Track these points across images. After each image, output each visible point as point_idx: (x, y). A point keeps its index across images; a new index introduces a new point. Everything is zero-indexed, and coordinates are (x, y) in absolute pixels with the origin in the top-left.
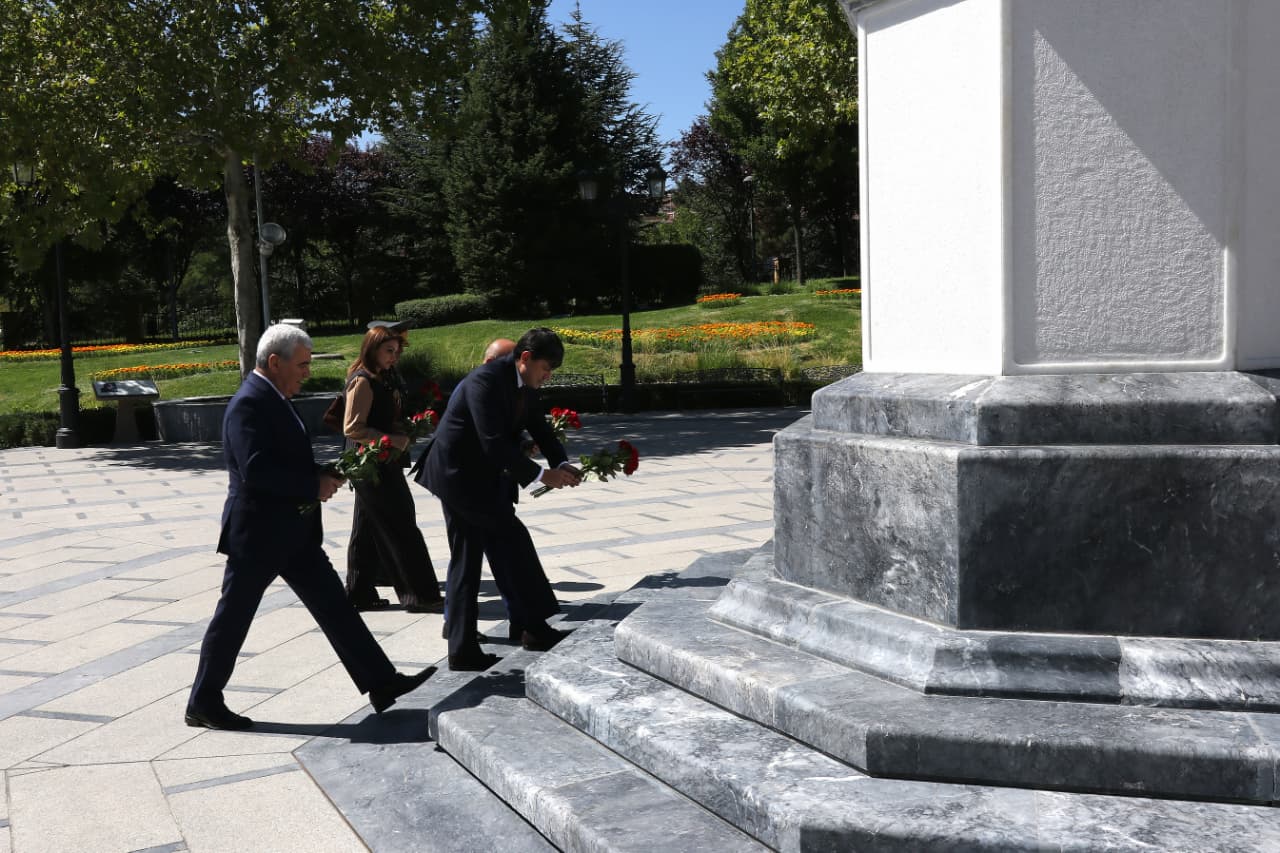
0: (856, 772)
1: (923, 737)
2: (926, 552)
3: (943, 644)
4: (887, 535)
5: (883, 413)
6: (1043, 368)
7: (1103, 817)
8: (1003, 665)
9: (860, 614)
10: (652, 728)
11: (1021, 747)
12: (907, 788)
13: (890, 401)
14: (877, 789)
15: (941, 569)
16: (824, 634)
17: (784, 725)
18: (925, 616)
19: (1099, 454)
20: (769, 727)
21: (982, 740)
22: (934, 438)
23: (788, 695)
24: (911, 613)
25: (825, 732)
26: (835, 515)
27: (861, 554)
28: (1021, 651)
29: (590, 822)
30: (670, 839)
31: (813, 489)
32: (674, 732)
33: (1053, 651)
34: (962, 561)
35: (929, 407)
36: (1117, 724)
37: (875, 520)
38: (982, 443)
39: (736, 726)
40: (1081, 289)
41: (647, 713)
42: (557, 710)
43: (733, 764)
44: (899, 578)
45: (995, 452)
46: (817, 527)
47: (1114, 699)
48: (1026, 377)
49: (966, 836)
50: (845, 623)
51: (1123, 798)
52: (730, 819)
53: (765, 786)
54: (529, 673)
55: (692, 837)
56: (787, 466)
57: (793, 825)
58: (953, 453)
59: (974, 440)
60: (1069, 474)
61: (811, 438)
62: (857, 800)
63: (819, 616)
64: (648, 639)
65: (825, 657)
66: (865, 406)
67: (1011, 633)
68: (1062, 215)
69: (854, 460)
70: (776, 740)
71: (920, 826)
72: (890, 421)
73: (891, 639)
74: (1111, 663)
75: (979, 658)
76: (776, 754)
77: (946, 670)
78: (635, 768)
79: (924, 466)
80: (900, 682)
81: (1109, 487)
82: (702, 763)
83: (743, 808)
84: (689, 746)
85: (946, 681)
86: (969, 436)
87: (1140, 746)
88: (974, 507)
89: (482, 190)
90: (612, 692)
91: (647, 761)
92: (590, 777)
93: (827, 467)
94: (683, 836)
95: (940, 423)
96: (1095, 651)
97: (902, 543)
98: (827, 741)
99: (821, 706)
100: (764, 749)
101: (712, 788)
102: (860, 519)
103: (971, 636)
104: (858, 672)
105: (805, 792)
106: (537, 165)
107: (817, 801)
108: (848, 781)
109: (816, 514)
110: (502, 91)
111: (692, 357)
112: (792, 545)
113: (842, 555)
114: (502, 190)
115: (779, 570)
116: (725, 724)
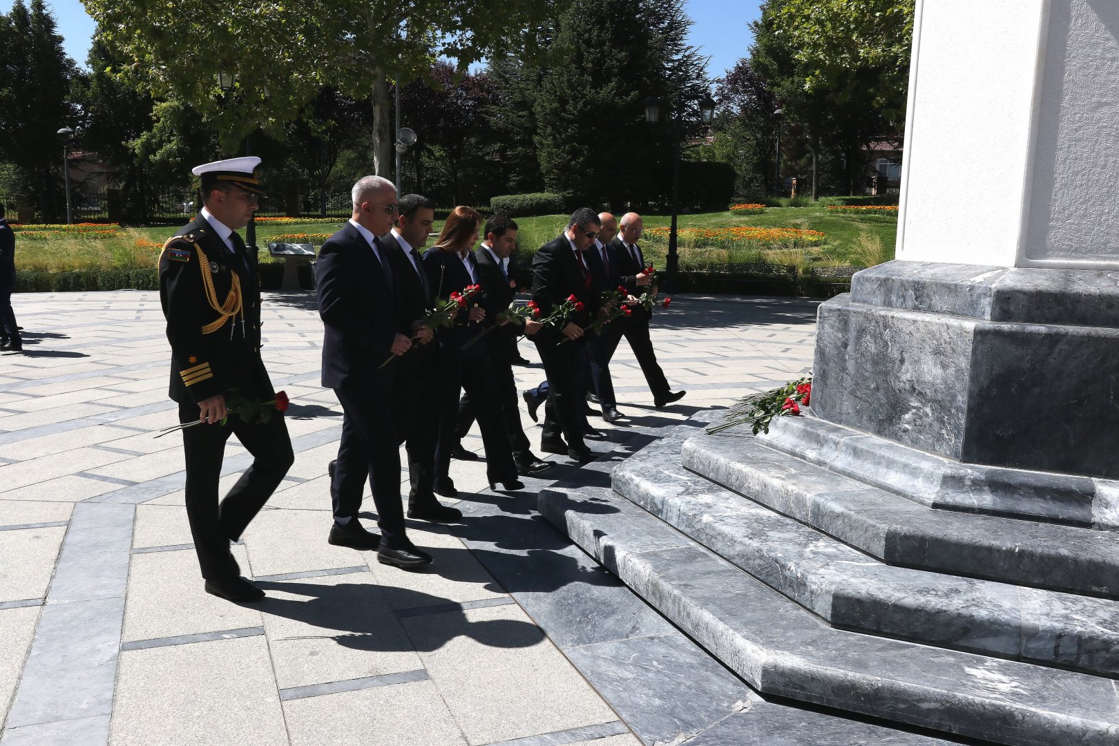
0: (875, 561)
1: (931, 538)
2: (940, 402)
3: (949, 472)
4: (907, 387)
5: (911, 292)
6: (1050, 263)
7: (1073, 609)
8: (997, 492)
9: (881, 446)
10: (714, 516)
11: (1010, 552)
12: (915, 575)
13: (918, 283)
14: (892, 574)
15: (950, 415)
16: (850, 459)
17: (817, 522)
18: (934, 451)
19: (1093, 333)
20: (804, 523)
21: (978, 544)
22: (953, 313)
23: (823, 500)
24: (922, 448)
25: (851, 528)
26: (865, 369)
27: (884, 401)
28: (1011, 482)
29: (667, 578)
30: (729, 595)
31: (849, 348)
32: (730, 521)
33: (1039, 484)
34: (970, 410)
35: (952, 289)
36: (1089, 543)
37: (898, 375)
38: (995, 318)
39: (778, 520)
40: (1089, 201)
41: (709, 506)
42: (636, 500)
43: (778, 546)
44: (915, 420)
45: (1006, 326)
46: (849, 378)
47: (1087, 524)
48: (1035, 270)
49: (964, 612)
50: (867, 452)
51: (1090, 598)
52: (774, 586)
53: (804, 564)
54: (615, 472)
55: (745, 595)
56: (828, 329)
57: (828, 592)
58: (970, 325)
59: (988, 317)
60: (1065, 347)
61: (850, 308)
62: (876, 579)
63: (847, 446)
64: (709, 453)
65: (849, 476)
66: (896, 286)
67: (1003, 468)
68: (1080, 140)
69: (886, 327)
70: (811, 534)
71: (927, 601)
72: (916, 299)
73: (906, 466)
74: (1086, 497)
75: (977, 484)
76: (811, 543)
77: (950, 491)
78: (698, 545)
79: (945, 334)
80: (912, 498)
81: (1099, 359)
82: (755, 544)
83: (786, 577)
84: (743, 531)
85: (949, 500)
86: (983, 313)
87: (1108, 559)
88: (984, 368)
89: (565, 111)
90: (681, 489)
91: (709, 541)
92: (664, 548)
93: (861, 331)
94: (737, 594)
95: (959, 302)
96: (1074, 487)
97: (920, 393)
98: (853, 536)
99: (850, 510)
100: (801, 538)
101: (762, 562)
102: (886, 373)
103: (971, 468)
104: (877, 488)
105: (836, 570)
106: (609, 93)
107: (846, 577)
108: (869, 566)
109: (849, 368)
110: (586, 31)
111: (724, 253)
112: (827, 391)
113: (867, 401)
114: (581, 111)
115: (814, 410)
116: (770, 519)
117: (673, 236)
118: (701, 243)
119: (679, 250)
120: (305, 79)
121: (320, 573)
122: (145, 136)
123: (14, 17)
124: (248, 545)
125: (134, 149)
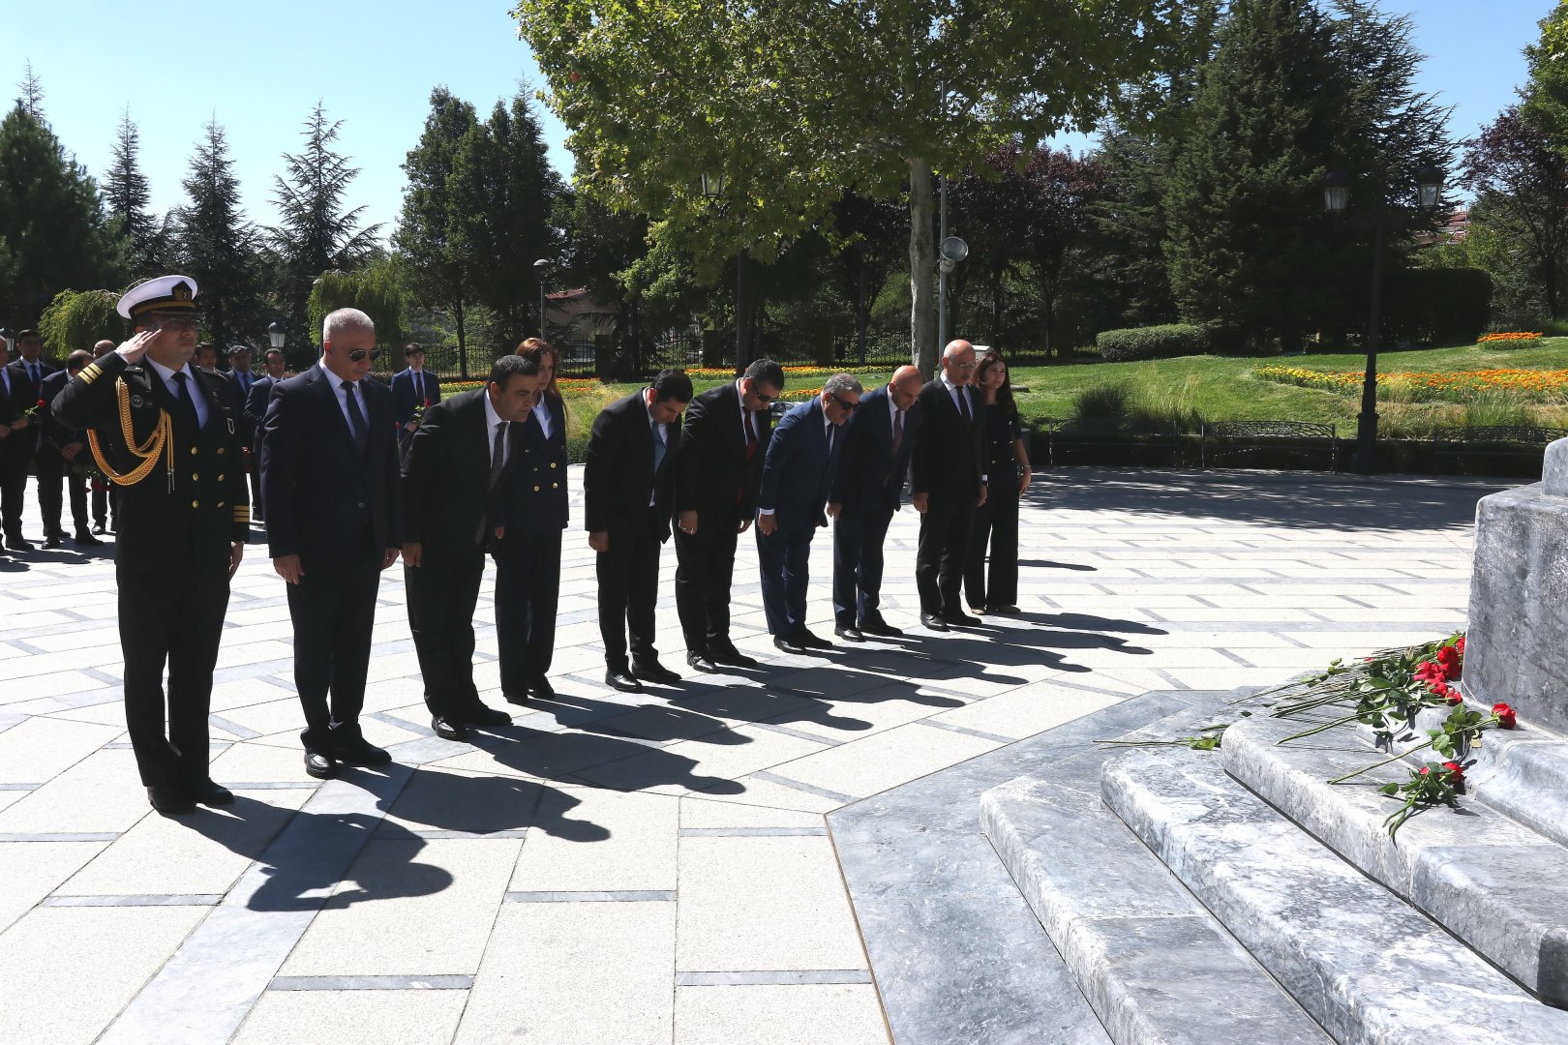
0: (1520, 990)
10: (1236, 868)
14: (1547, 1024)
16: (1517, 784)
17: (1424, 900)
20: (1404, 899)
23: (1434, 859)
25: (1481, 922)
26: (1558, 619)
29: (1124, 974)
30: (1224, 1021)
31: (1529, 578)
32: (1264, 879)
39: (1357, 888)
41: (1236, 848)
42: (1130, 821)
43: (1332, 939)
46: (1529, 633)
50: (1549, 773)
52: (1314, 1014)
53: (1368, 981)
54: (1105, 770)
55: (1255, 1025)
56: (1493, 542)
61: (1533, 506)
62: (1506, 1033)
63: (1513, 757)
64: (1261, 751)
65: (1511, 816)
70: (1409, 919)
76: (1403, 939)
78: (1209, 915)
82: (1290, 929)
83: (1332, 1003)
84: (1278, 901)
89: (1210, 202)
90: (1200, 812)
91: (1223, 910)
92: (1145, 914)
93: (1552, 548)
94: (1241, 1022)
98: (1481, 936)
99: (1481, 885)
100: (1387, 928)
101: (1296, 967)
104: (1558, 845)
105: (1429, 1003)
106: (1278, 171)
107: (1440, 1020)
108: (1503, 1003)
109: (1530, 615)
110: (1243, 83)
111: (1460, 411)
112: (1491, 654)
113: (1561, 677)
114: (1231, 202)
115: (1469, 686)
116: (1342, 883)
117: (1370, 383)
118: (1422, 395)
119: (1380, 407)
120: (807, 177)
121: (603, 896)
122: (637, 264)
123: (493, 126)
124: (528, 841)
125: (624, 282)
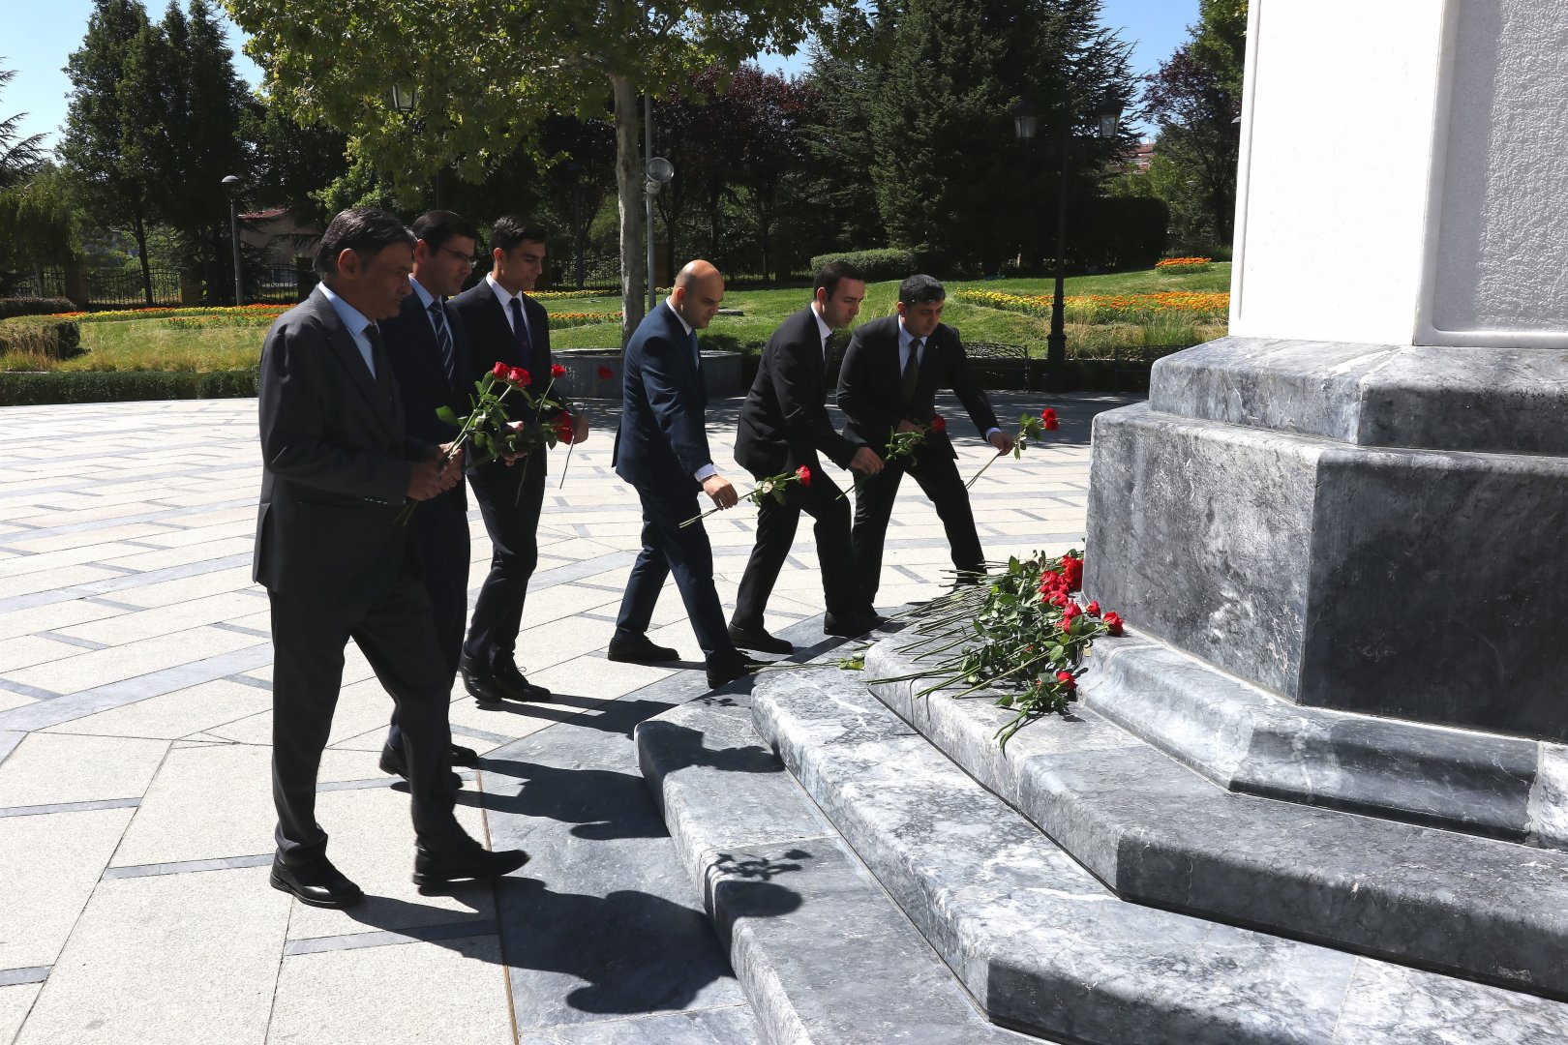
0: (1103, 888)
1: (1199, 855)
2: (1266, 592)
3: (1264, 723)
4: (1218, 563)
5: (1236, 393)
6: (1477, 337)
7: (1450, 1017)
8: (1351, 764)
9: (1168, 667)
10: (861, 788)
11: (1342, 892)
12: (1167, 924)
13: (1247, 376)
14: (1122, 919)
15: (1282, 617)
16: (1119, 688)
17: (1028, 807)
18: (1256, 680)
19: (1540, 469)
20: (1012, 807)
21: (1283, 873)
22: (1300, 430)
23: (1037, 768)
24: (1239, 674)
25: (1072, 827)
26: (1158, 530)
27: (1184, 586)
28: (1379, 746)
30: (835, 943)
31: (1135, 492)
32: (886, 797)
33: (1429, 753)
34: (1313, 609)
35: (1296, 386)
36: (1505, 876)
37: (1205, 541)
38: (1365, 441)
39: (972, 799)
40: (1550, 219)
41: (865, 767)
43: (940, 853)
44: (1229, 623)
45: (1377, 456)
46: (1135, 543)
47: (1517, 835)
48: (1448, 349)
49: (1223, 1014)
50: (1145, 677)
51: (1494, 990)
52: (921, 927)
53: (966, 893)
54: (754, 695)
55: (866, 944)
56: (1106, 458)
57: (983, 956)
58: (1313, 453)
59: (1353, 437)
60: (1487, 495)
61: (1138, 422)
62: (1084, 932)
63: (1117, 663)
64: (897, 669)
65: (1113, 720)
66: (1215, 381)
67: (1375, 718)
68: (1532, 105)
69: (1187, 455)
70: (1015, 826)
71: (1161, 988)
72: (1245, 404)
73: (1199, 707)
74: (1518, 782)
75: (1315, 749)
76: (1006, 847)
77: (1265, 760)
78: (839, 835)
79: (1273, 469)
80: (1200, 769)
82: (901, 846)
83: (934, 916)
84: (896, 818)
85: (1262, 776)
86: (1346, 431)
87: (1531, 917)
88: (1337, 533)
89: (914, 129)
90: (840, 731)
91: (849, 830)
92: (777, 840)
93: (1153, 462)
94: (852, 941)
95: (1310, 410)
96: (1495, 761)
97: (1237, 575)
98: (1073, 838)
99: (1073, 791)
100: (993, 837)
101: (906, 883)
102: (1188, 537)
103: (1312, 716)
104: (1150, 746)
105: (1019, 909)
106: (978, 99)
107: (1026, 925)
108: (1086, 902)
109: (1135, 527)
110: (944, 11)
111: (1138, 331)
112: (1105, 565)
113: (1161, 585)
114: (935, 129)
115: (1088, 596)
116: (959, 796)
117: (1058, 306)
118: (1103, 318)
119: (1068, 328)
120: (505, 91)
121: (217, 864)
122: (337, 182)
123: (167, 27)
124: (141, 810)
125: (324, 203)
